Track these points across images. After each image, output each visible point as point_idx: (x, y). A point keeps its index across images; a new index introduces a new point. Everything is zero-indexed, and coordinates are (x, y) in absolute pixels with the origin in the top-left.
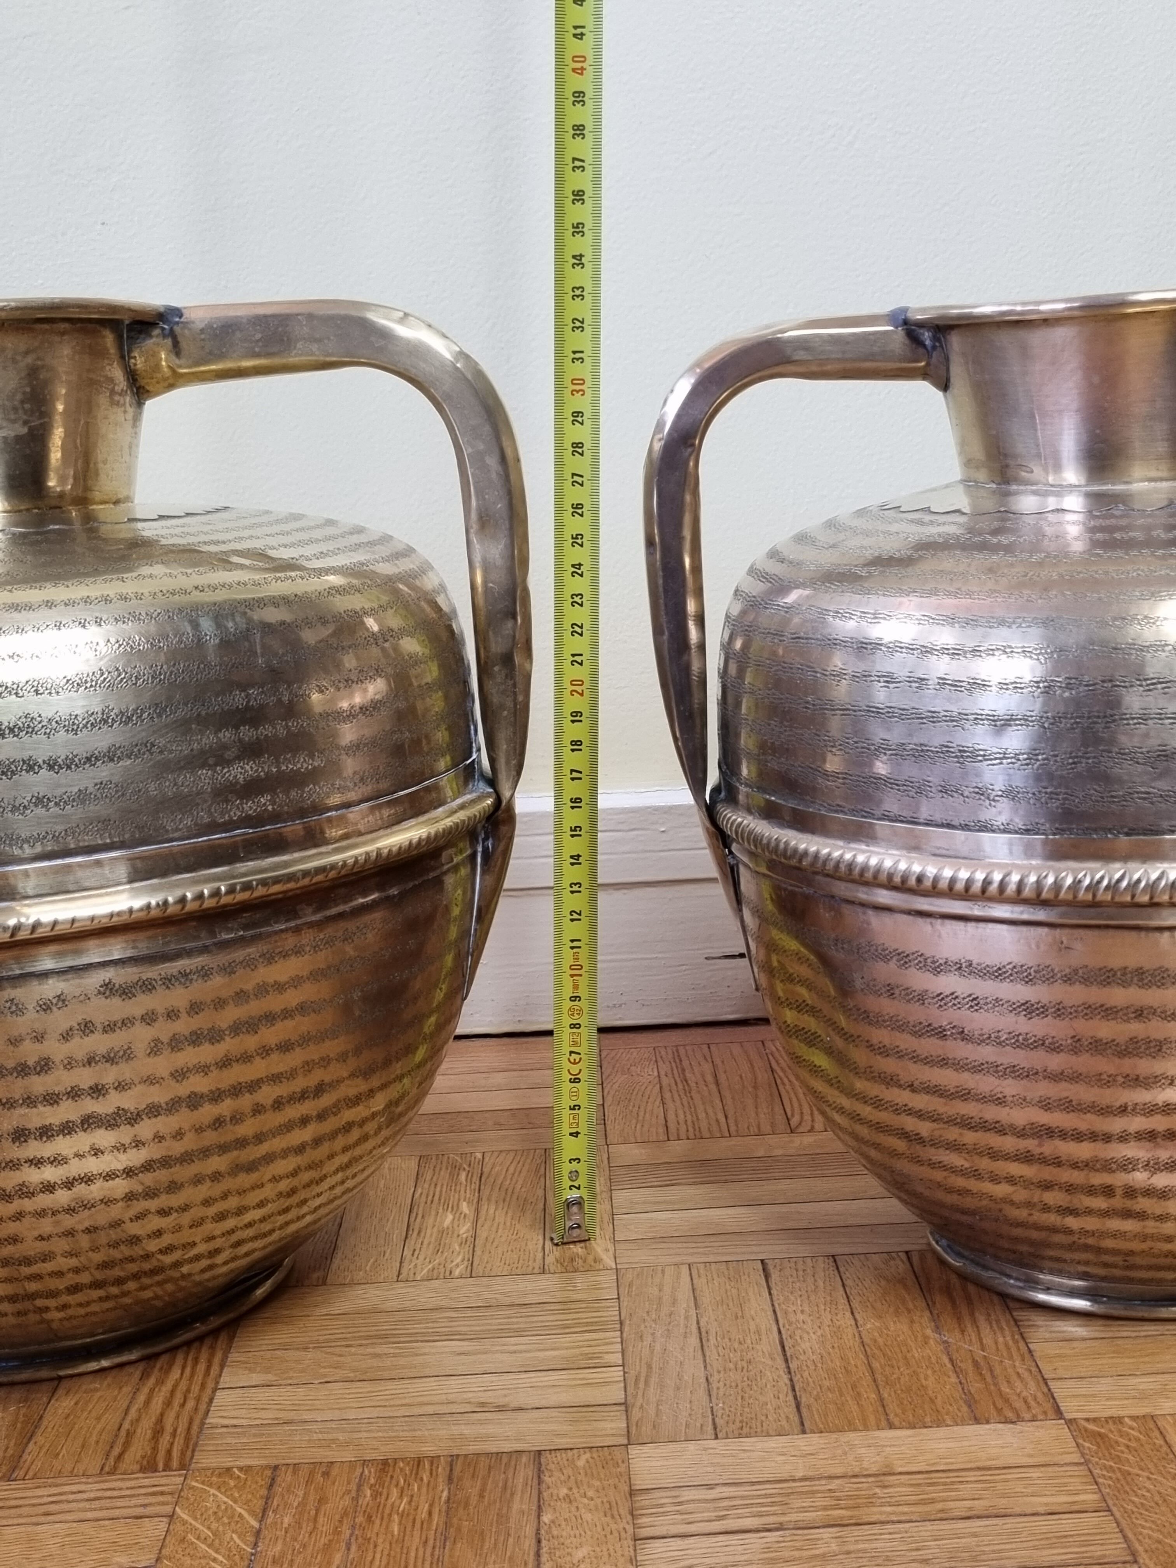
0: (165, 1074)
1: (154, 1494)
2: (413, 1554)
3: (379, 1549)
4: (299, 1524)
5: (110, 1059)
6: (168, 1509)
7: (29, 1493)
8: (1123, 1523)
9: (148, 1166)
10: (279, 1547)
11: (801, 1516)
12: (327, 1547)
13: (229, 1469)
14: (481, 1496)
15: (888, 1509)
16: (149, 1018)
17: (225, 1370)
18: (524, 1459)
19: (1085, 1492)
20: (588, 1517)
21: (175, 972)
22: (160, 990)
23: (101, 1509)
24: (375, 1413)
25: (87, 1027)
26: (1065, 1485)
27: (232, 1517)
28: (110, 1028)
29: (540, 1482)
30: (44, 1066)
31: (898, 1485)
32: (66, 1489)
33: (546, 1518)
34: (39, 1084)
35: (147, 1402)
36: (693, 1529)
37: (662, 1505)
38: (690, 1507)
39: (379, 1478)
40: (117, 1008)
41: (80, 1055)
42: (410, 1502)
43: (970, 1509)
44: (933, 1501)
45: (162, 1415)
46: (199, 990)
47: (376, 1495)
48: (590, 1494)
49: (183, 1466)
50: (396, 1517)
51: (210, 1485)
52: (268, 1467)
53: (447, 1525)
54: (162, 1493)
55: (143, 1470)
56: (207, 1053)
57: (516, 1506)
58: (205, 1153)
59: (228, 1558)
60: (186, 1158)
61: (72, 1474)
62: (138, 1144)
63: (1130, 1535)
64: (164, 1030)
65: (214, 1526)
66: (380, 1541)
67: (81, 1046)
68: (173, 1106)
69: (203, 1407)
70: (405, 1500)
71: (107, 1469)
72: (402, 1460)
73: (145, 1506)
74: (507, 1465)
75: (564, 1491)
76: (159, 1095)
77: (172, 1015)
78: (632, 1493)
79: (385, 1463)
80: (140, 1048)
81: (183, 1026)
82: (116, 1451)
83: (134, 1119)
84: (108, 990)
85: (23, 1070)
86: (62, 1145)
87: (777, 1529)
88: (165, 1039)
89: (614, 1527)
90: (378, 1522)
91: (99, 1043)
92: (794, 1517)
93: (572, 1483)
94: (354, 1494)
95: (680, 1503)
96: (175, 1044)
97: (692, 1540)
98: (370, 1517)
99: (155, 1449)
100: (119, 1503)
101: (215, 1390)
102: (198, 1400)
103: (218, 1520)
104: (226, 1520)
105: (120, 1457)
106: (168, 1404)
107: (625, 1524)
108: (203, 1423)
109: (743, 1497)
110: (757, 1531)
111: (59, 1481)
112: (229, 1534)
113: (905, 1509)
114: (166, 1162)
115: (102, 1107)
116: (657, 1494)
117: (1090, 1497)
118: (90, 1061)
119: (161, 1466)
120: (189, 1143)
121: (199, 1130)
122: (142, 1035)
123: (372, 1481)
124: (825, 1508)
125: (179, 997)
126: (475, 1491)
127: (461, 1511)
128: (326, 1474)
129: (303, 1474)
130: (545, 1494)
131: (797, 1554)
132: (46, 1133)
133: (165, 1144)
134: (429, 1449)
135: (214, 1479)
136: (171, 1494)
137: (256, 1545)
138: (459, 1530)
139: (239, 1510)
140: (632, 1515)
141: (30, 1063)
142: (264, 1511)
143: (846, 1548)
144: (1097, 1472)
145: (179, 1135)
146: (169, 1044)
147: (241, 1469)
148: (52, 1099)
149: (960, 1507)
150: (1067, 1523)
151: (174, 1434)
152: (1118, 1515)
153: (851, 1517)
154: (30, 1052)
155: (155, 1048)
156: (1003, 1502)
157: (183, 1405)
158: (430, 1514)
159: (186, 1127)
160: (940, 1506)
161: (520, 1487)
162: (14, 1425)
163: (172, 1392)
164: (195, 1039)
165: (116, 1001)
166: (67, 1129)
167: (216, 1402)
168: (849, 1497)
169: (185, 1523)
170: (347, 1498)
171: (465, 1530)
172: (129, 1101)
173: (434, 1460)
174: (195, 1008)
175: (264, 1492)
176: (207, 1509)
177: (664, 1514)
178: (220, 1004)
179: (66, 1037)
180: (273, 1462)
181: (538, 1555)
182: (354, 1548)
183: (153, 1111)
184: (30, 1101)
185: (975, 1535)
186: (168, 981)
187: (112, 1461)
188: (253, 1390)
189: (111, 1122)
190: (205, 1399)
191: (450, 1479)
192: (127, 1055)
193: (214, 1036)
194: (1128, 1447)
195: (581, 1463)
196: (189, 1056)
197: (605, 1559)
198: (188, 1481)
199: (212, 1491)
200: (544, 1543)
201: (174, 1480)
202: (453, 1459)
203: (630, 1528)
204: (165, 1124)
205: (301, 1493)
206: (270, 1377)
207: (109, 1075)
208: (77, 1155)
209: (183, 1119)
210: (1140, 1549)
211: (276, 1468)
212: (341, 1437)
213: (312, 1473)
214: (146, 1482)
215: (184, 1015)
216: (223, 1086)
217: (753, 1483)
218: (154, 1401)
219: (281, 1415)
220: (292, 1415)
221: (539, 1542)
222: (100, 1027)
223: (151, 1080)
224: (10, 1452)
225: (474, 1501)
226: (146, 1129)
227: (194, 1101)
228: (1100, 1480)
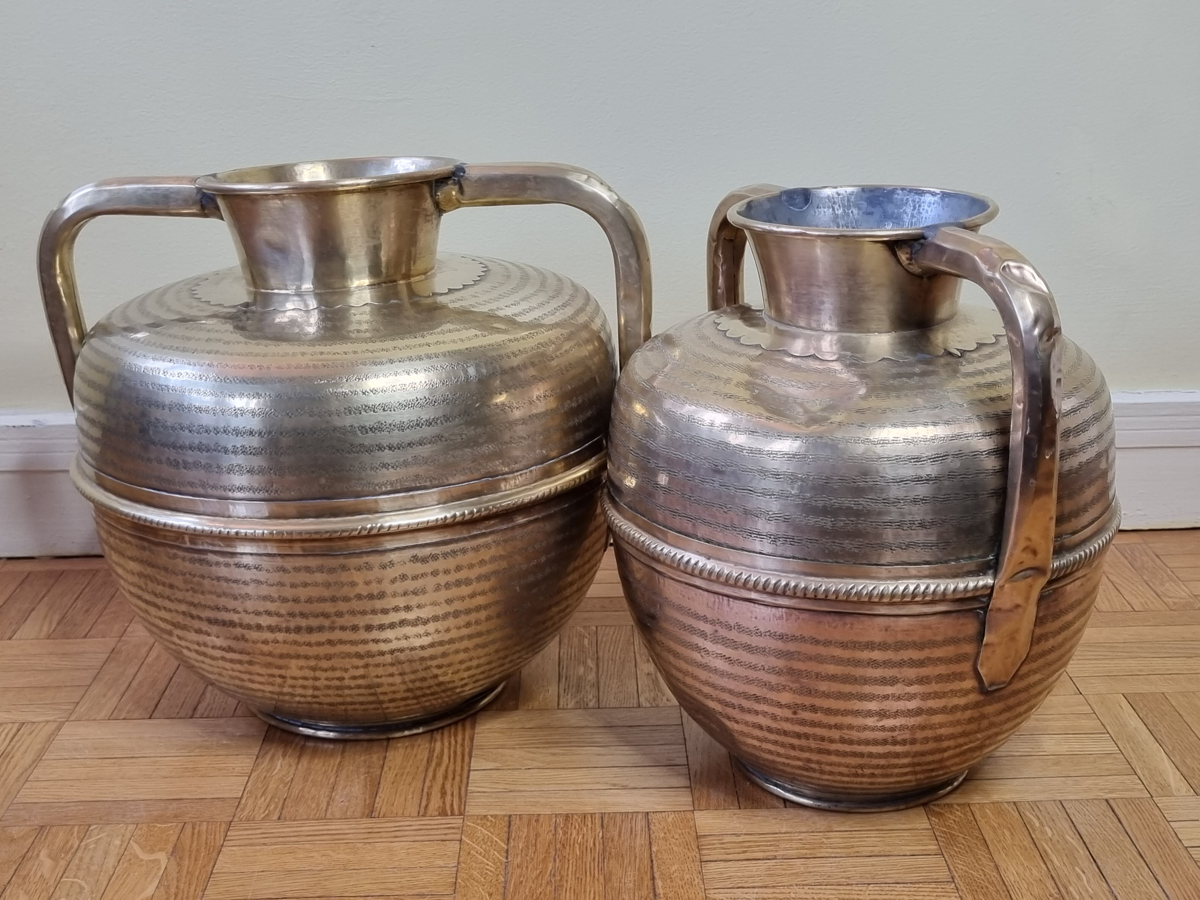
0: (443, 601)
1: (449, 828)
2: (588, 866)
3: (571, 862)
4: (527, 847)
5: (415, 593)
6: (458, 837)
7: (384, 825)
8: (949, 862)
9: (432, 645)
10: (519, 859)
11: (785, 852)
12: (544, 860)
13: (485, 816)
14: (620, 836)
15: (830, 850)
16: (435, 573)
17: (473, 759)
18: (640, 816)
19: (931, 844)
20: (676, 849)
21: (449, 550)
22: (441, 559)
23: (423, 835)
24: (558, 787)
25: (404, 577)
26: (921, 840)
27: (492, 842)
28: (415, 578)
29: (649, 829)
30: (382, 595)
31: (836, 838)
32: (402, 823)
33: (654, 849)
34: (379, 604)
35: (434, 776)
36: (730, 857)
37: (714, 844)
38: (729, 846)
39: (565, 825)
40: (420, 568)
41: (400, 591)
42: (583, 838)
43: (872, 851)
44: (853, 847)
45: (443, 784)
46: (461, 559)
47: (565, 833)
48: (676, 836)
49: (461, 814)
50: (577, 846)
51: (478, 824)
52: (505, 816)
53: (604, 850)
54: (453, 828)
55: (440, 815)
56: (465, 590)
57: (638, 842)
58: (462, 639)
59: (494, 863)
60: (451, 641)
61: (403, 815)
62: (427, 634)
63: (952, 868)
64: (442, 579)
65: (484, 846)
66: (570, 858)
67: (399, 586)
68: (446, 616)
69: (465, 781)
70: (581, 837)
71: (421, 813)
72: (576, 814)
73: (445, 834)
74: (632, 819)
75: (662, 835)
76: (440, 611)
77: (447, 572)
78: (698, 837)
79: (567, 816)
80: (430, 588)
81: (452, 578)
82: (424, 803)
83: (426, 622)
84: (415, 559)
85: (371, 597)
86: (389, 634)
87: (773, 859)
88: (443, 584)
89: (690, 855)
90: (568, 847)
91: (410, 585)
92: (782, 853)
93: (666, 830)
94: (553, 832)
95: (723, 843)
96: (447, 586)
97: (730, 863)
98: (563, 845)
99: (444, 803)
100: (432, 832)
101: (469, 771)
102: (461, 775)
103: (485, 843)
104: (489, 843)
105: (426, 807)
106: (445, 777)
107: (695, 853)
108: (466, 790)
109: (755, 842)
110: (763, 859)
111: (398, 819)
112: (492, 851)
113: (839, 850)
114: (441, 643)
115: (411, 616)
116: (710, 838)
117: (934, 847)
118: (405, 594)
119: (449, 812)
120: (454, 634)
121: (459, 628)
122: (430, 582)
123: (562, 826)
124: (797, 849)
125: (451, 563)
126: (616, 833)
127: (610, 844)
128: (537, 821)
129: (525, 820)
130: (653, 836)
131: (784, 872)
132: (381, 627)
133: (440, 634)
134: (589, 809)
135: (479, 821)
136: (458, 828)
137: (507, 858)
138: (610, 853)
139: (496, 839)
140: (698, 848)
141: (375, 594)
142: (508, 839)
143: (809, 870)
144: (937, 833)
145: (448, 630)
146: (445, 586)
147: (492, 816)
148: (385, 611)
149: (867, 851)
150: (920, 860)
151: (452, 795)
152: (946, 857)
153: (811, 854)
154: (375, 589)
155: (438, 588)
156: (888, 848)
157: (454, 779)
158: (594, 844)
159: (452, 626)
160: (856, 849)
161: (639, 832)
162: (366, 786)
163: (446, 771)
164: (458, 583)
165: (419, 564)
166: (392, 626)
167: (471, 777)
168: (810, 843)
169: (468, 844)
170: (550, 834)
171: (613, 854)
172: (424, 613)
173: (592, 815)
174: (459, 568)
175: (506, 829)
176: (479, 837)
177: (715, 849)
178: (471, 566)
179: (393, 581)
180: (509, 813)
181: (652, 868)
182: (557, 860)
183: (436, 619)
184: (374, 612)
185: (873, 865)
186: (445, 555)
187: (422, 809)
188: (489, 772)
189: (415, 623)
190: (465, 776)
191: (602, 826)
192: (424, 591)
193: (468, 582)
194: (954, 821)
195: (670, 820)
196: (455, 592)
197: (687, 871)
198: (466, 822)
199: (479, 828)
200: (654, 862)
201: (457, 821)
202: (602, 816)
203: (698, 857)
204: (441, 625)
205: (526, 831)
206: (497, 765)
207: (414, 601)
208: (396, 638)
209: (451, 622)
210: (956, 875)
211: (510, 816)
212: (542, 800)
213: (530, 821)
214: (444, 821)
215: (452, 572)
216: (471, 606)
217: (760, 834)
218: (438, 776)
219: (507, 787)
220: (512, 787)
221: (652, 861)
222: (410, 577)
223: (434, 604)
224: (367, 802)
225: (616, 838)
226: (431, 627)
227: (456, 614)
228: (939, 838)
